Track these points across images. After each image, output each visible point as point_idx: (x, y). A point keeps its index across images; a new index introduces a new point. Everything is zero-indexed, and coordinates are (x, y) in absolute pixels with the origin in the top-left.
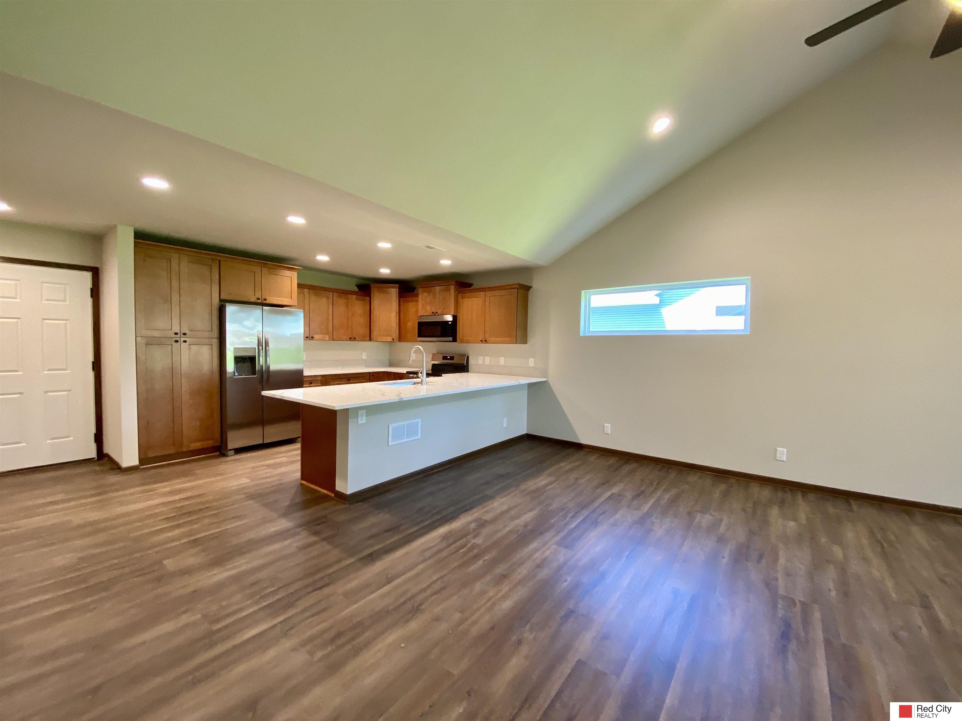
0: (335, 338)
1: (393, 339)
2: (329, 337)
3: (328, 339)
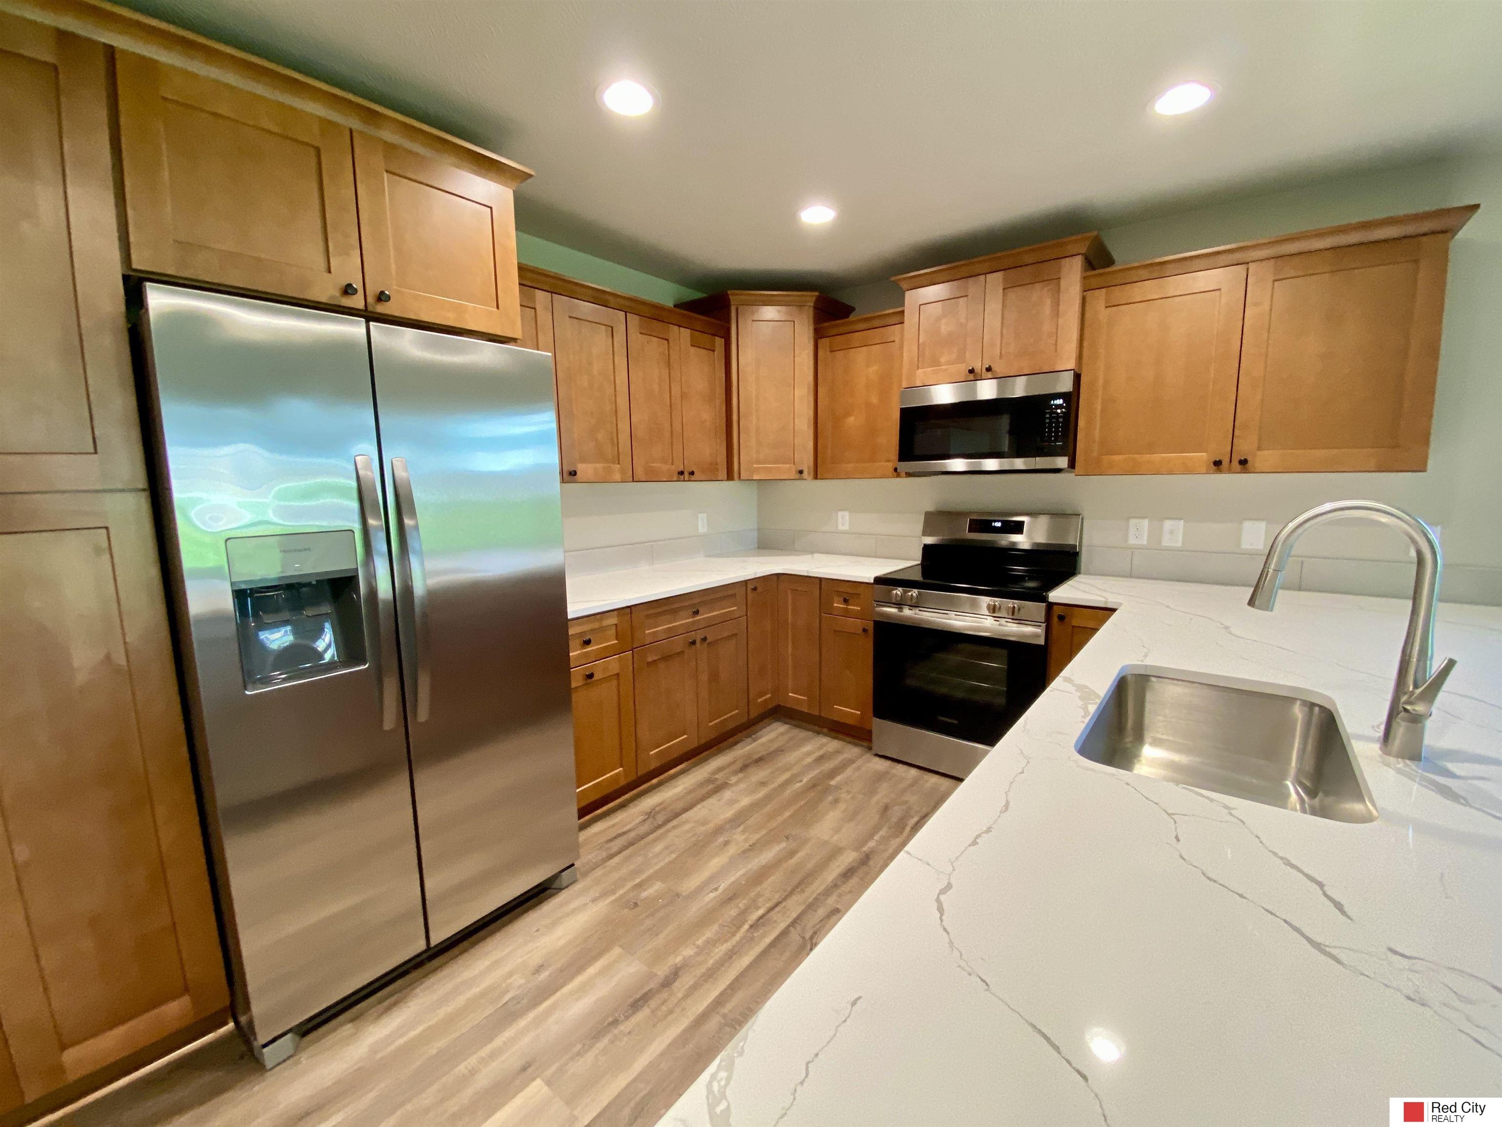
0: (640, 472)
1: (801, 472)
2: (623, 471)
3: (618, 477)
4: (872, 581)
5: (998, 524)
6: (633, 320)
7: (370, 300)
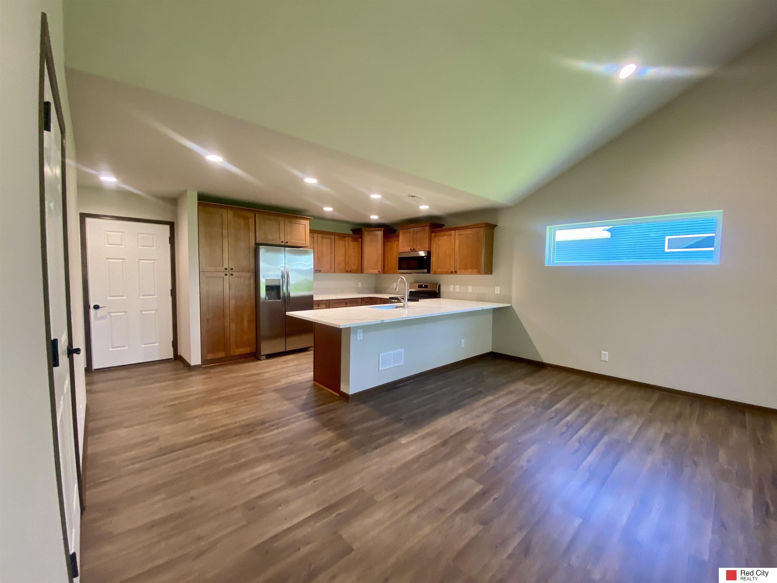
4: (389, 298)
5: (423, 286)
6: (336, 237)
7: (285, 243)
